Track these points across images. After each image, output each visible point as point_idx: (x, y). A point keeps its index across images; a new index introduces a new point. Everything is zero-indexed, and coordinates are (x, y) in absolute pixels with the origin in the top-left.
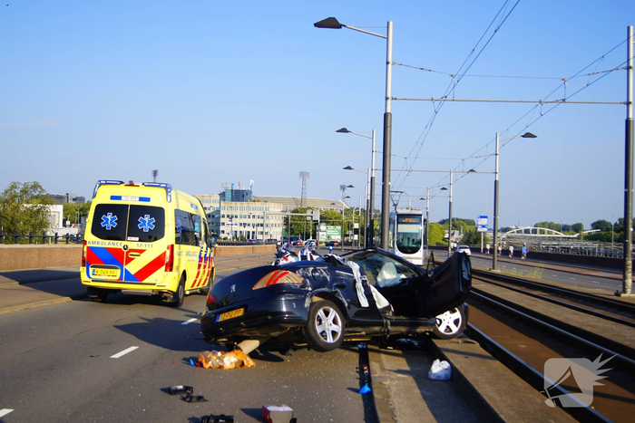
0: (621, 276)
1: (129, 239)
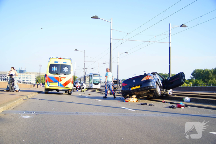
1: (61, 74)
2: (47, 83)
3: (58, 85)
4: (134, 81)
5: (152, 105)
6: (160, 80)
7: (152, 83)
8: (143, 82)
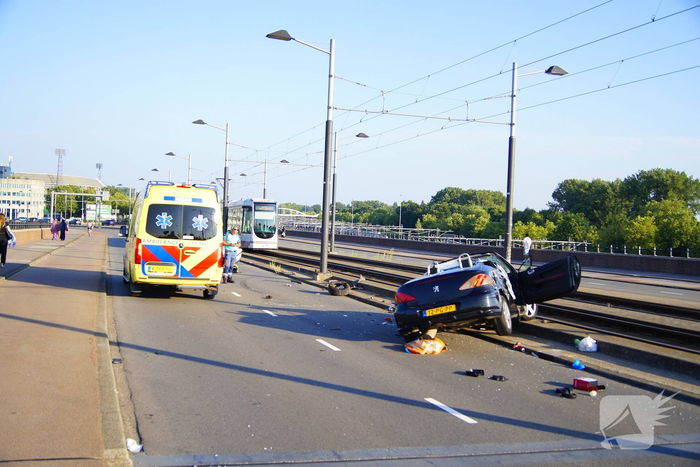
1: (184, 237)
2: (140, 266)
3: (174, 273)
4: (437, 288)
5: (501, 378)
6: (508, 283)
7: (491, 298)
8: (464, 295)
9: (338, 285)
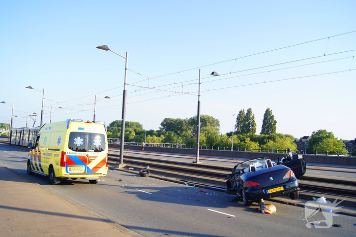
0: (195, 158)
1: (89, 150)
2: (65, 168)
3: (83, 172)
4: (271, 178)
8: (287, 181)
9: (144, 171)
